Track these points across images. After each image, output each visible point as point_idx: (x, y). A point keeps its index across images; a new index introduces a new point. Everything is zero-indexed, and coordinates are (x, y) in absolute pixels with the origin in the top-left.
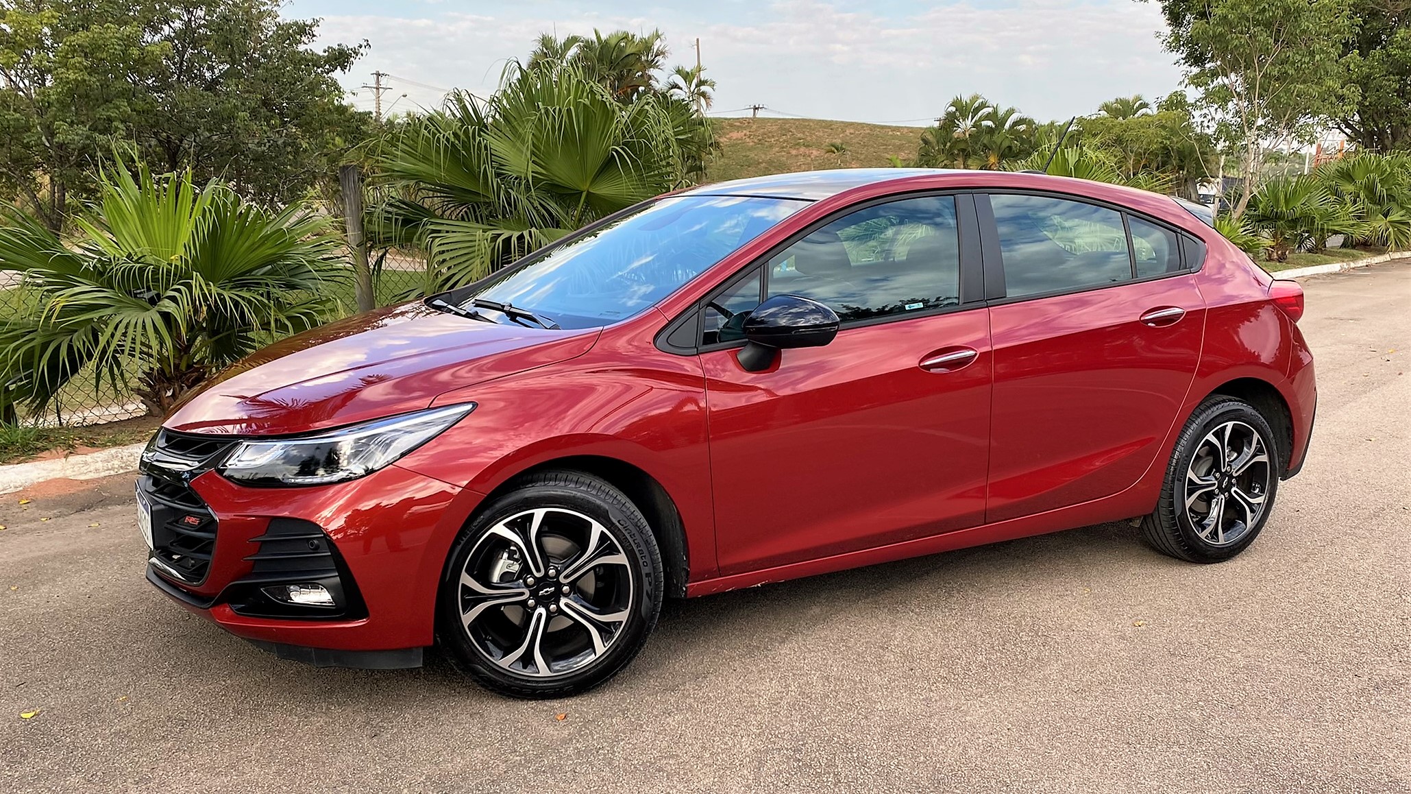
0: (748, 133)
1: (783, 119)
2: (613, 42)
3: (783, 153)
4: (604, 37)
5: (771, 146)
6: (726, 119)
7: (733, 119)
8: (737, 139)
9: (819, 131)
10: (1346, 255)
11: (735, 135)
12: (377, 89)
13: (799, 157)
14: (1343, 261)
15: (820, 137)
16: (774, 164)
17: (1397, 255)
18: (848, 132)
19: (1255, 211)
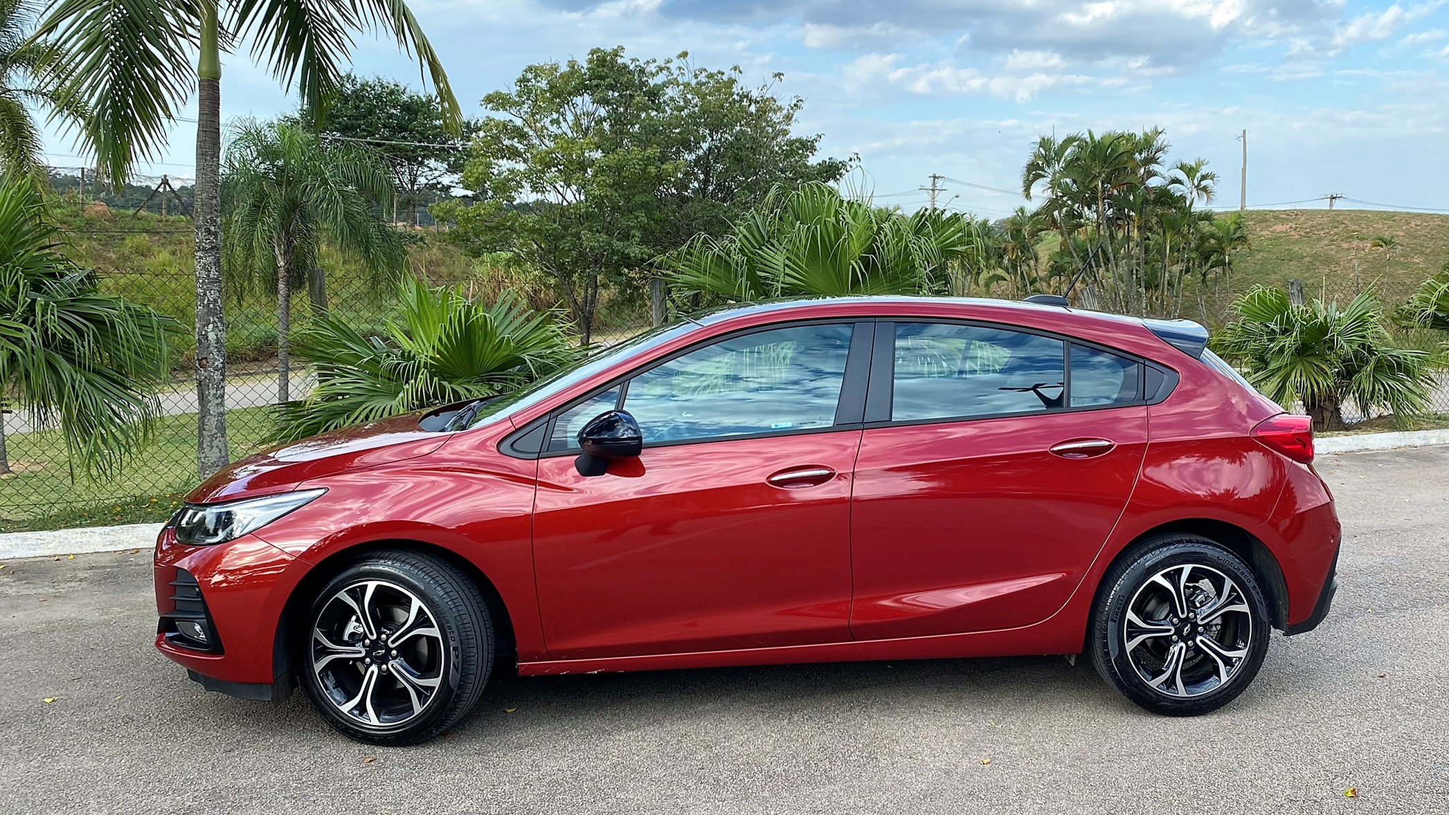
0: (1294, 226)
2: (1107, 142)
3: (1333, 247)
4: (1097, 137)
5: (1319, 240)
6: (1271, 211)
7: (1280, 211)
8: (1281, 232)
9: (1378, 223)
11: (1279, 228)
12: (933, 190)
13: (1352, 251)
15: (1379, 229)
16: (1320, 259)
18: (1413, 224)
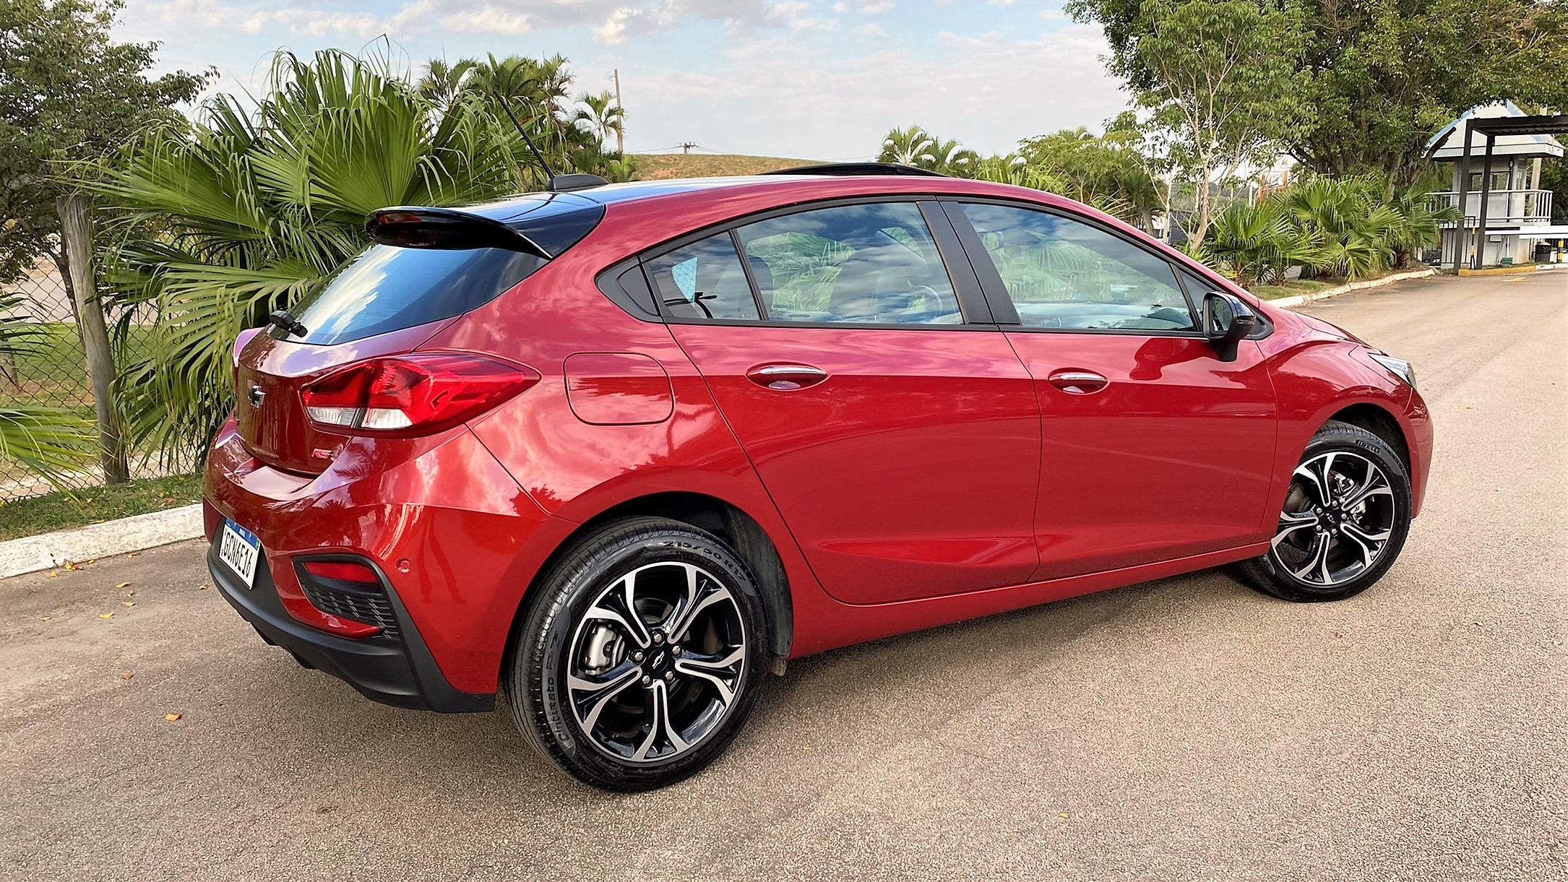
1: (713, 156)
2: (510, 68)
4: (499, 61)
6: (650, 156)
7: (659, 156)
10: (1307, 287)
11: (660, 173)
14: (1306, 293)
17: (1357, 286)
19: (1213, 241)
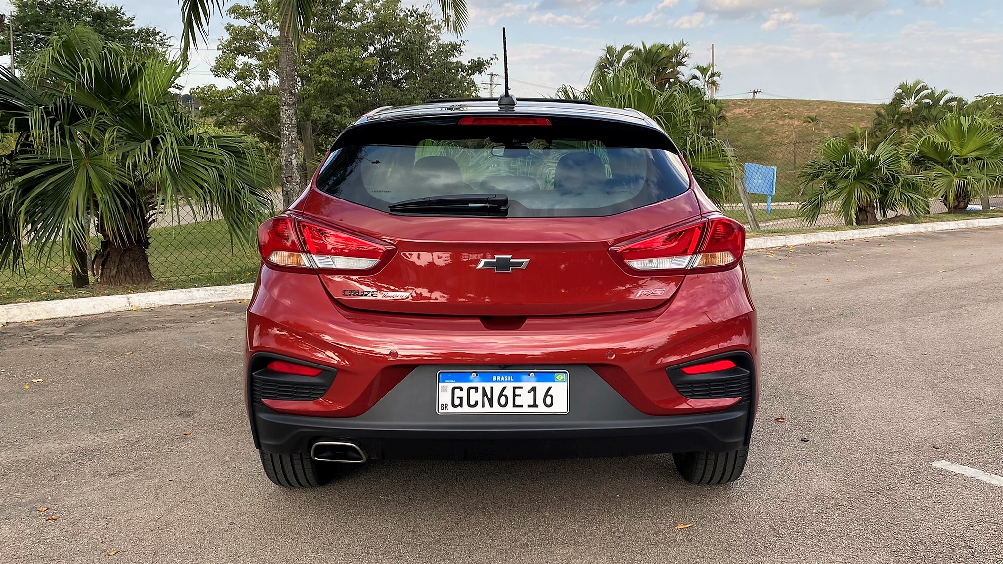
0: (747, 110)
1: (773, 99)
2: (654, 50)
3: (773, 123)
4: (648, 47)
5: (764, 119)
6: (731, 100)
7: (737, 100)
8: (739, 114)
9: (800, 108)
11: (738, 111)
13: (785, 126)
15: (800, 112)
16: (766, 131)
18: (821, 108)
